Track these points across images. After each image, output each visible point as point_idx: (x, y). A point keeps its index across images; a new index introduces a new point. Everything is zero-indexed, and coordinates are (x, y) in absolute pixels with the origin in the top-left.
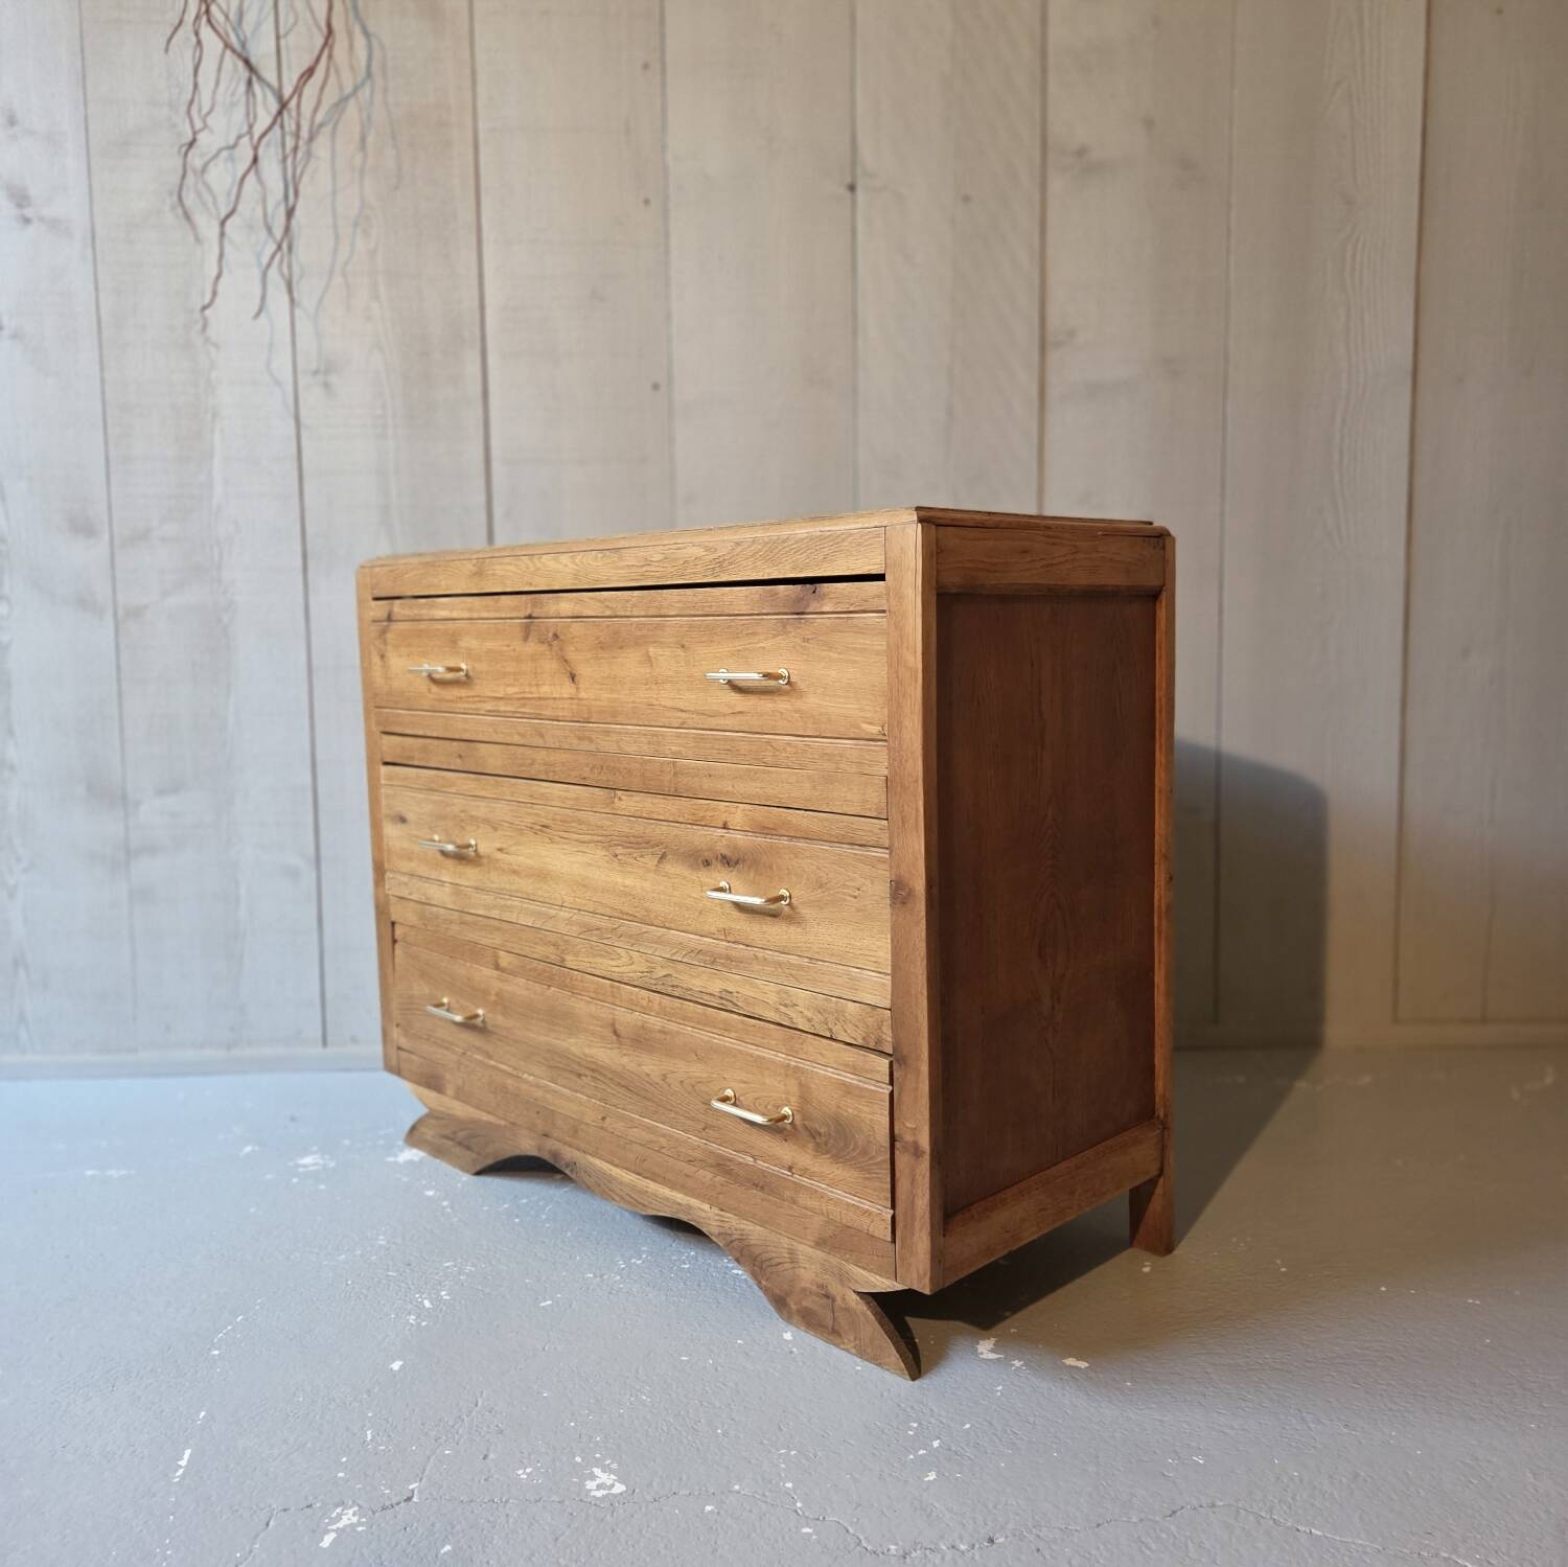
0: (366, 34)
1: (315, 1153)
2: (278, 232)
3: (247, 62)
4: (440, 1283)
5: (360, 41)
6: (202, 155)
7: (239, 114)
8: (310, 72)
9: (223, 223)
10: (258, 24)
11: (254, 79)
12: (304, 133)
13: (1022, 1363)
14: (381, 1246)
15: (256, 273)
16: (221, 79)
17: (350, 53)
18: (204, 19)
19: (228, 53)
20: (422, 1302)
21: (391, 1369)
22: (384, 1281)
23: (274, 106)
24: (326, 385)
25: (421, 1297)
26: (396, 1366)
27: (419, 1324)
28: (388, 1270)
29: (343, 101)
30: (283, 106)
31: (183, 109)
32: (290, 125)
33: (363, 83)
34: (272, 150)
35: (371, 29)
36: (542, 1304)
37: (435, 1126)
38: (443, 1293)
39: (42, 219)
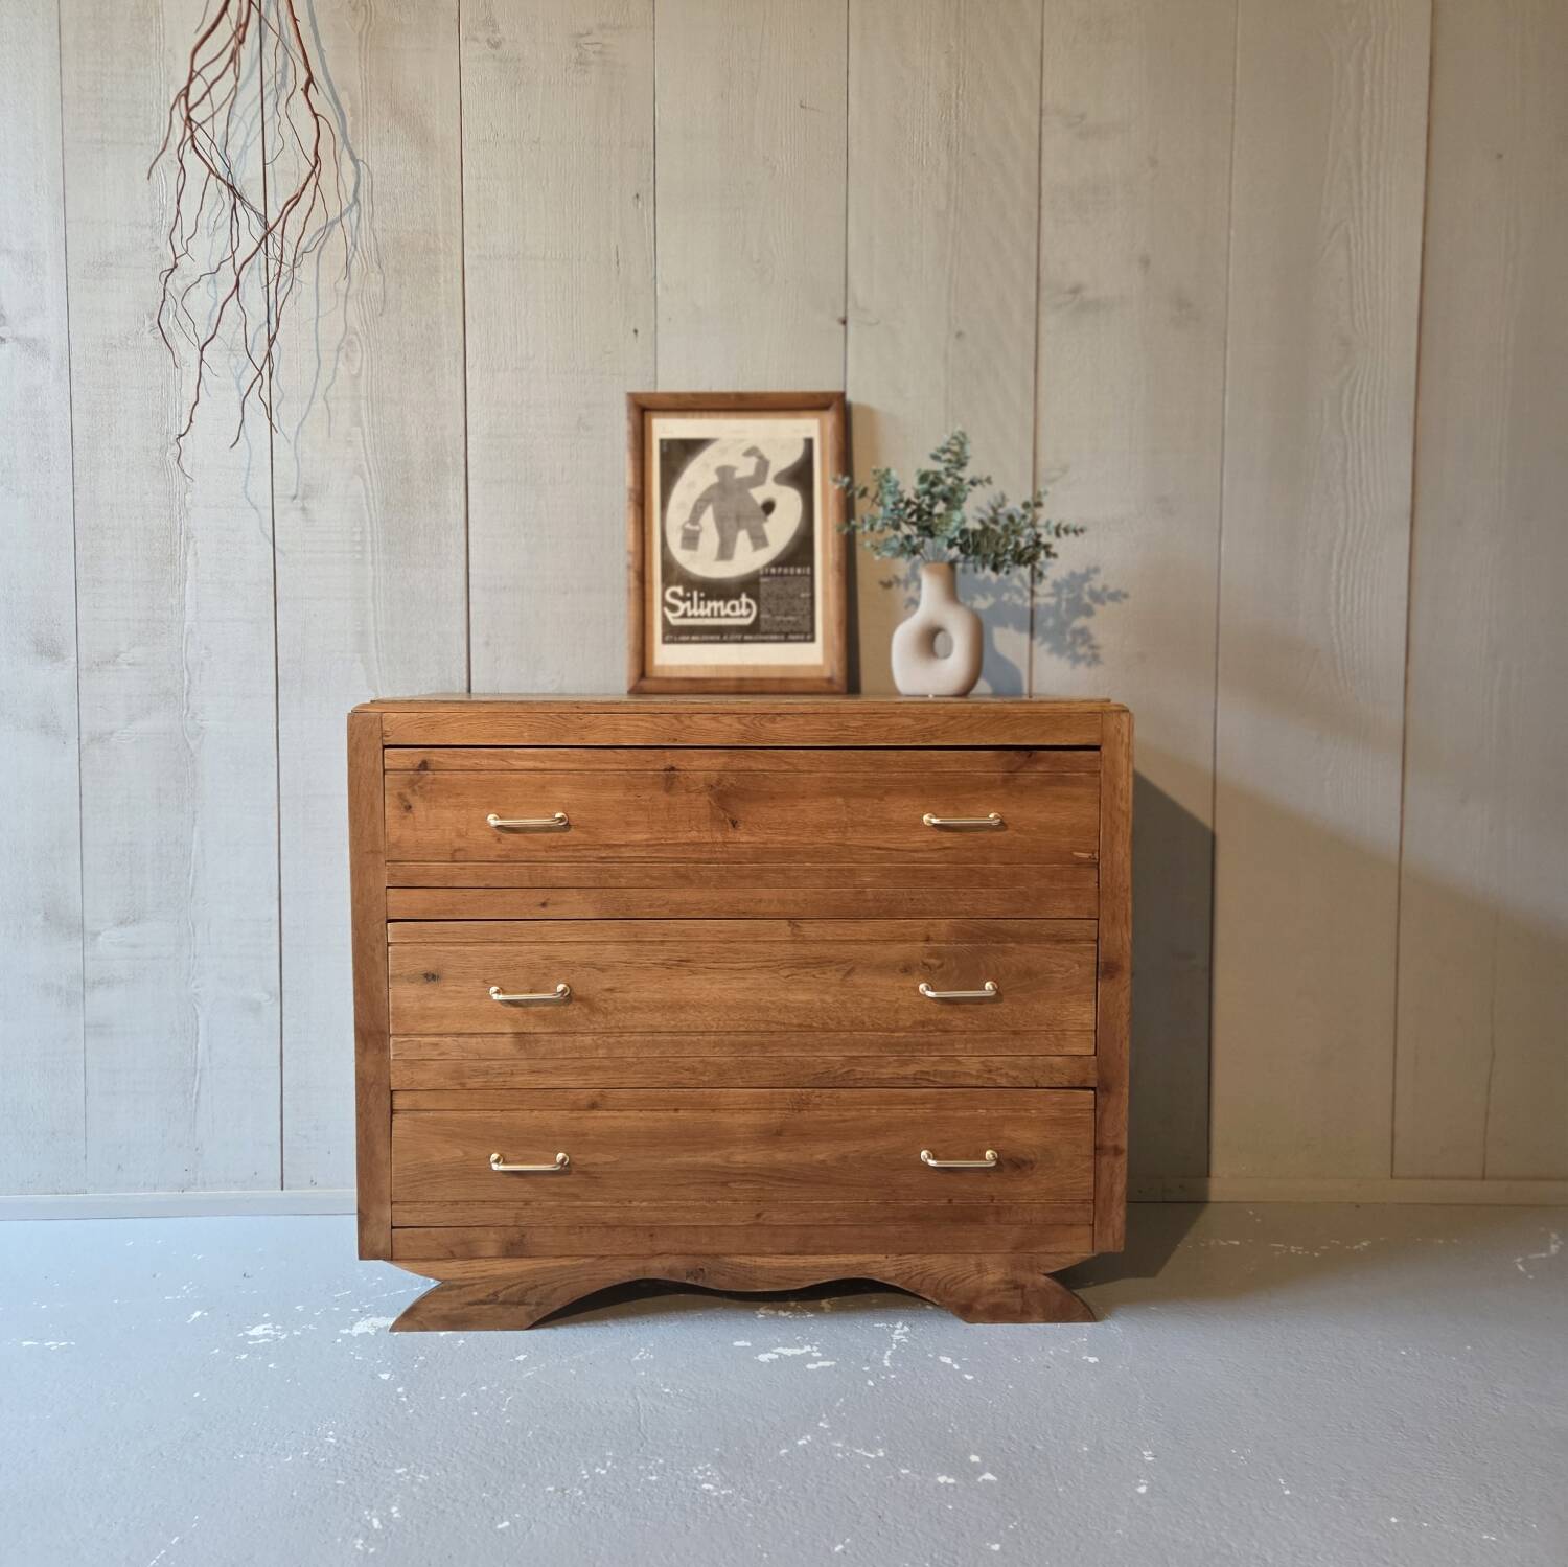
0: (355, 160)
2: (259, 360)
3: (231, 187)
4: (391, 1495)
5: (348, 166)
6: (184, 277)
7: (222, 239)
8: (297, 198)
9: (202, 348)
10: (245, 149)
11: (238, 203)
12: (288, 258)
14: (331, 1445)
15: (236, 397)
16: (205, 205)
17: (337, 179)
18: (189, 145)
19: (212, 178)
20: (370, 1522)
22: (333, 1493)
23: (259, 232)
24: (304, 510)
25: (369, 1514)
29: (328, 226)
30: (268, 231)
31: (166, 231)
32: (274, 251)
33: (350, 208)
34: (256, 272)
35: (359, 157)
36: (499, 1526)
37: (458, 1296)
38: (394, 1509)
39: (17, 339)
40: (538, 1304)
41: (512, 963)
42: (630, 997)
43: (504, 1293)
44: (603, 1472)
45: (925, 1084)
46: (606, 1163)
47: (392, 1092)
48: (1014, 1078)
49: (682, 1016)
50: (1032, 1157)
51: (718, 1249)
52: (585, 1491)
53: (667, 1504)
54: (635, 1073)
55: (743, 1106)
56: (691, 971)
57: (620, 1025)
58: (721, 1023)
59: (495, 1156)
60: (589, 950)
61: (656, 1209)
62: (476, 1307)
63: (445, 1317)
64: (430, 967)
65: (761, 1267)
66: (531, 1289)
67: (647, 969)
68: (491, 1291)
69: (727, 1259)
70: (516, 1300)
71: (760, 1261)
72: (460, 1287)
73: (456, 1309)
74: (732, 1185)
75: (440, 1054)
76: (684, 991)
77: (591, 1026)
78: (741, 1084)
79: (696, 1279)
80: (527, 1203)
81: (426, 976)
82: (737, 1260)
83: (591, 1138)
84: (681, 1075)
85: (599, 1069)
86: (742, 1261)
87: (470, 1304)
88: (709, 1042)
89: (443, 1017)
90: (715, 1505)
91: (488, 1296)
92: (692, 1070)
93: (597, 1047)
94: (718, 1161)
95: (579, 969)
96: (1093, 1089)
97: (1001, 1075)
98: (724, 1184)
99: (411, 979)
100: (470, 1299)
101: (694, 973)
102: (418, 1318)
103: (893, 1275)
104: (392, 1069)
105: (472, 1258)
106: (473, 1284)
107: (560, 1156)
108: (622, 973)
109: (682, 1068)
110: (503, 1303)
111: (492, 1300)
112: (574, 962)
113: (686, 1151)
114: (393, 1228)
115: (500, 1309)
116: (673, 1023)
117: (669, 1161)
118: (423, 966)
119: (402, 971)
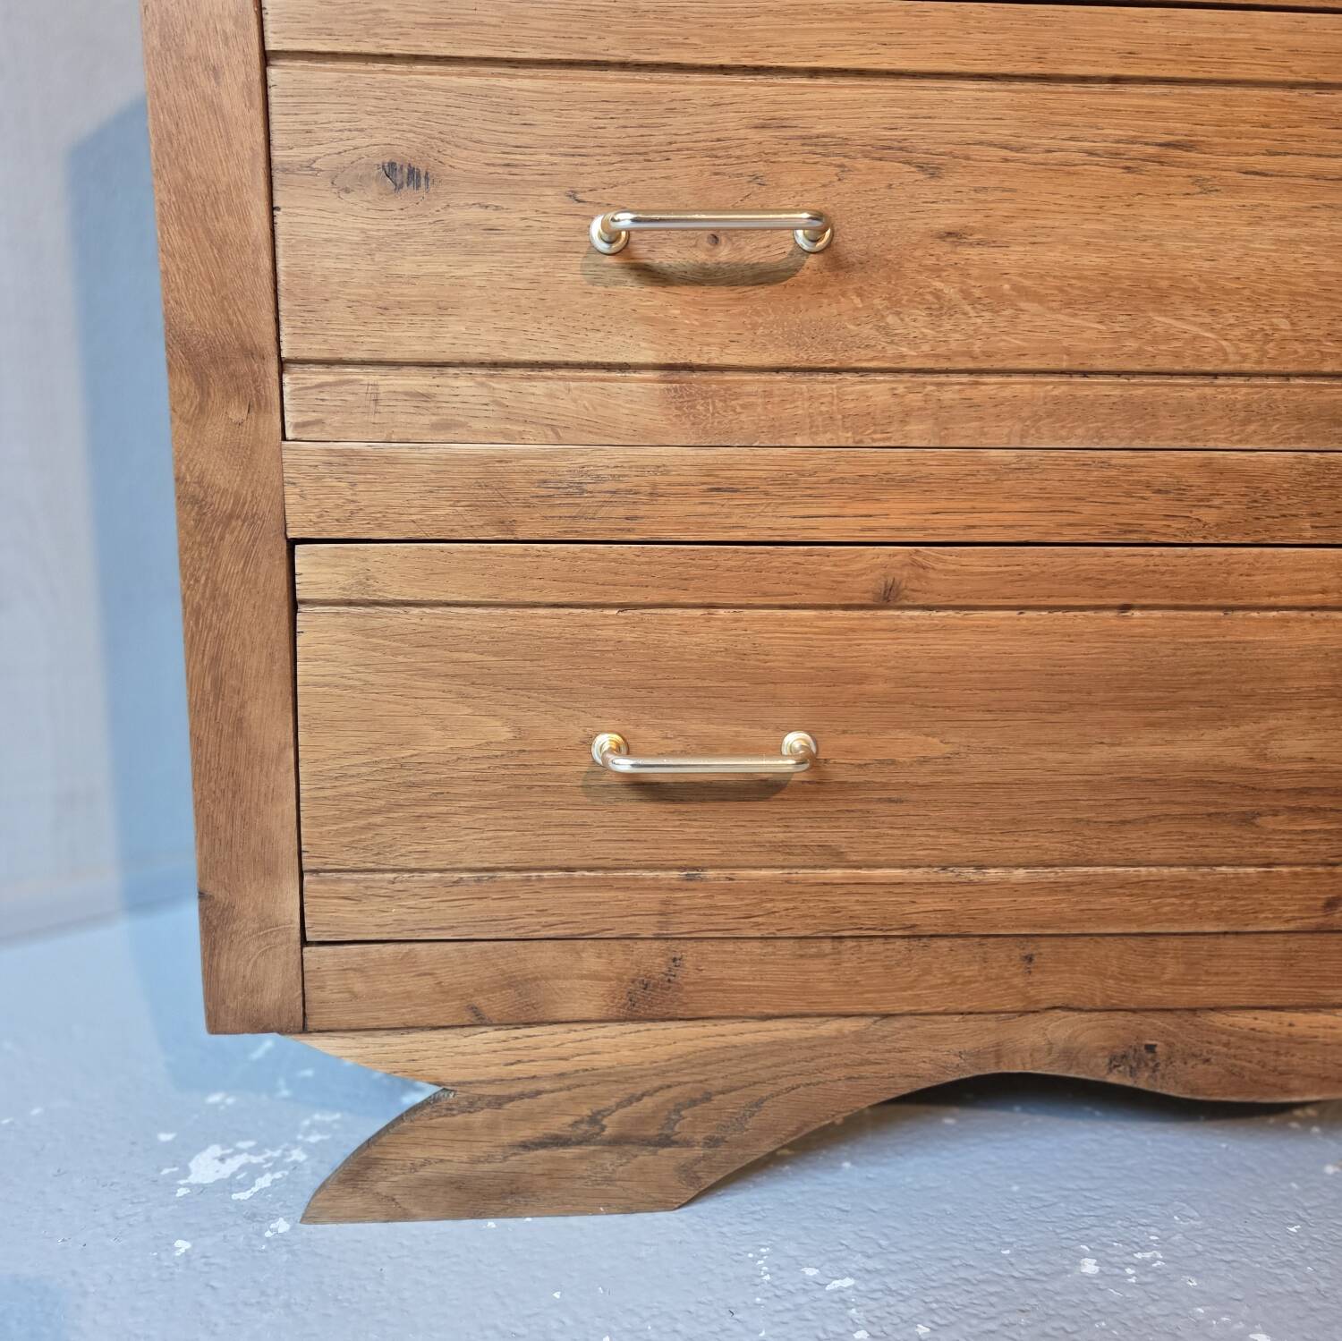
37: (492, 1127)
40: (712, 1142)
41: (659, 137)
42: (1012, 258)
43: (615, 1116)
46: (924, 761)
47: (293, 543)
49: (1162, 321)
51: (1204, 993)
54: (1010, 496)
55: (1317, 599)
56: (1197, 181)
57: (977, 347)
58: (1271, 349)
59: (605, 741)
60: (894, 102)
61: (1053, 888)
62: (542, 1152)
63: (458, 1184)
64: (405, 148)
65: (1304, 1042)
66: (694, 1103)
67: (1066, 169)
68: (586, 1111)
69: (1219, 1019)
70: (652, 1132)
72: (498, 1102)
73: (489, 1159)
74: (1268, 822)
75: (436, 427)
76: (1173, 246)
77: (891, 350)
78: (1308, 535)
79: (1133, 1072)
80: (692, 871)
81: (390, 169)
82: (1244, 1020)
83: (879, 687)
84: (1139, 507)
85: (903, 483)
86: (1259, 1024)
87: (525, 1146)
88: (1229, 407)
89: (443, 309)
91: (575, 1124)
92: (1178, 491)
93: (907, 415)
94: (1236, 756)
95: (862, 163)
98: (1247, 819)
99: (342, 181)
100: (526, 1133)
101: (1205, 187)
102: (382, 1187)
104: (289, 474)
105: (528, 1024)
107: (795, 740)
108: (993, 181)
109: (1148, 486)
110: (617, 1142)
111: (588, 1134)
112: (845, 141)
113: (1152, 724)
114: (306, 943)
115: (609, 1159)
116: (1132, 344)
117: (1099, 755)
118: (380, 138)
119: (315, 151)
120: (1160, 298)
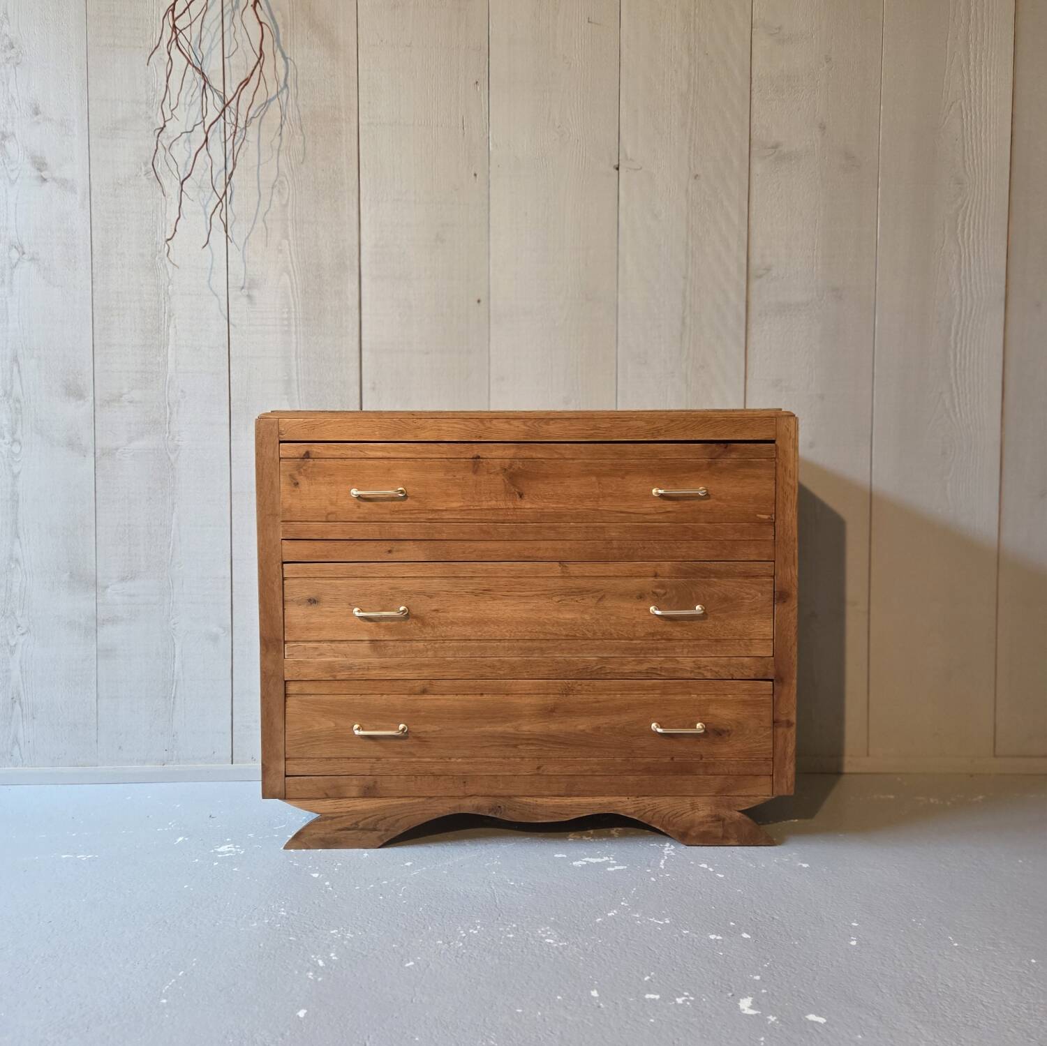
0: (285, 58)
1: (228, 843)
3: (202, 74)
4: (329, 946)
5: (280, 62)
7: (196, 109)
8: (247, 81)
9: (182, 184)
10: (211, 49)
11: (207, 86)
12: (241, 124)
13: (775, 1018)
14: (282, 916)
16: (185, 85)
17: (274, 69)
18: (174, 44)
19: (190, 67)
20: (317, 962)
21: (298, 1016)
22: (287, 945)
23: (220, 106)
24: (249, 296)
25: (315, 957)
26: (302, 1013)
27: (316, 979)
28: (289, 935)
29: (267, 103)
30: (226, 105)
31: (158, 103)
32: (230, 118)
33: (282, 90)
34: (217, 134)
35: (288, 55)
36: (407, 965)
37: (330, 825)
38: (332, 955)
39: (54, 179)
40: (387, 830)
41: (369, 592)
42: (450, 615)
43: (362, 822)
44: (475, 932)
45: (654, 677)
46: (434, 731)
47: (286, 681)
48: (717, 673)
49: (486, 629)
50: (729, 728)
51: (512, 792)
52: (464, 944)
53: (522, 951)
54: (453, 668)
55: (528, 692)
56: (492, 598)
57: (443, 635)
58: (513, 634)
59: (356, 726)
60: (421, 583)
61: (468, 763)
62: (343, 832)
63: (322, 840)
64: (313, 595)
65: (541, 806)
66: (382, 820)
67: (461, 596)
68: (354, 821)
69: (517, 799)
70: (371, 827)
71: (540, 801)
72: (332, 818)
73: (330, 833)
74: (520, 747)
75: (318, 655)
76: (488, 612)
77: (423, 636)
78: (526, 677)
79: (495, 813)
80: (378, 759)
81: (310, 600)
82: (524, 800)
83: (423, 713)
84: (485, 670)
85: (428, 666)
86: (528, 801)
87: (339, 830)
88: (504, 647)
89: (321, 629)
90: (556, 952)
91: (351, 825)
92: (492, 666)
93: (427, 650)
94: (511, 730)
95: (415, 596)
96: (772, 680)
97: (707, 670)
98: (515, 746)
99: (299, 603)
100: (339, 826)
102: (303, 840)
103: (632, 811)
104: (285, 666)
105: (340, 798)
106: (342, 816)
107: (402, 726)
108: (445, 599)
109: (486, 665)
110: (362, 829)
111: (354, 827)
112: (411, 591)
113: (489, 723)
114: (286, 776)
115: (360, 834)
116: (479, 634)
117: (477, 730)
118: (308, 594)
119: (294, 597)
120: (485, 623)
